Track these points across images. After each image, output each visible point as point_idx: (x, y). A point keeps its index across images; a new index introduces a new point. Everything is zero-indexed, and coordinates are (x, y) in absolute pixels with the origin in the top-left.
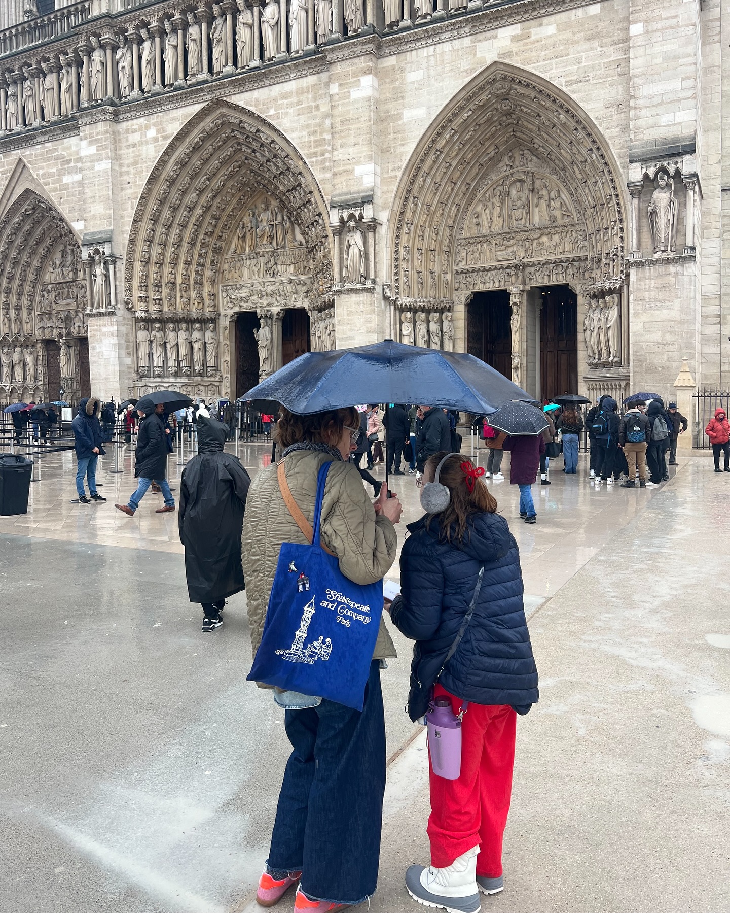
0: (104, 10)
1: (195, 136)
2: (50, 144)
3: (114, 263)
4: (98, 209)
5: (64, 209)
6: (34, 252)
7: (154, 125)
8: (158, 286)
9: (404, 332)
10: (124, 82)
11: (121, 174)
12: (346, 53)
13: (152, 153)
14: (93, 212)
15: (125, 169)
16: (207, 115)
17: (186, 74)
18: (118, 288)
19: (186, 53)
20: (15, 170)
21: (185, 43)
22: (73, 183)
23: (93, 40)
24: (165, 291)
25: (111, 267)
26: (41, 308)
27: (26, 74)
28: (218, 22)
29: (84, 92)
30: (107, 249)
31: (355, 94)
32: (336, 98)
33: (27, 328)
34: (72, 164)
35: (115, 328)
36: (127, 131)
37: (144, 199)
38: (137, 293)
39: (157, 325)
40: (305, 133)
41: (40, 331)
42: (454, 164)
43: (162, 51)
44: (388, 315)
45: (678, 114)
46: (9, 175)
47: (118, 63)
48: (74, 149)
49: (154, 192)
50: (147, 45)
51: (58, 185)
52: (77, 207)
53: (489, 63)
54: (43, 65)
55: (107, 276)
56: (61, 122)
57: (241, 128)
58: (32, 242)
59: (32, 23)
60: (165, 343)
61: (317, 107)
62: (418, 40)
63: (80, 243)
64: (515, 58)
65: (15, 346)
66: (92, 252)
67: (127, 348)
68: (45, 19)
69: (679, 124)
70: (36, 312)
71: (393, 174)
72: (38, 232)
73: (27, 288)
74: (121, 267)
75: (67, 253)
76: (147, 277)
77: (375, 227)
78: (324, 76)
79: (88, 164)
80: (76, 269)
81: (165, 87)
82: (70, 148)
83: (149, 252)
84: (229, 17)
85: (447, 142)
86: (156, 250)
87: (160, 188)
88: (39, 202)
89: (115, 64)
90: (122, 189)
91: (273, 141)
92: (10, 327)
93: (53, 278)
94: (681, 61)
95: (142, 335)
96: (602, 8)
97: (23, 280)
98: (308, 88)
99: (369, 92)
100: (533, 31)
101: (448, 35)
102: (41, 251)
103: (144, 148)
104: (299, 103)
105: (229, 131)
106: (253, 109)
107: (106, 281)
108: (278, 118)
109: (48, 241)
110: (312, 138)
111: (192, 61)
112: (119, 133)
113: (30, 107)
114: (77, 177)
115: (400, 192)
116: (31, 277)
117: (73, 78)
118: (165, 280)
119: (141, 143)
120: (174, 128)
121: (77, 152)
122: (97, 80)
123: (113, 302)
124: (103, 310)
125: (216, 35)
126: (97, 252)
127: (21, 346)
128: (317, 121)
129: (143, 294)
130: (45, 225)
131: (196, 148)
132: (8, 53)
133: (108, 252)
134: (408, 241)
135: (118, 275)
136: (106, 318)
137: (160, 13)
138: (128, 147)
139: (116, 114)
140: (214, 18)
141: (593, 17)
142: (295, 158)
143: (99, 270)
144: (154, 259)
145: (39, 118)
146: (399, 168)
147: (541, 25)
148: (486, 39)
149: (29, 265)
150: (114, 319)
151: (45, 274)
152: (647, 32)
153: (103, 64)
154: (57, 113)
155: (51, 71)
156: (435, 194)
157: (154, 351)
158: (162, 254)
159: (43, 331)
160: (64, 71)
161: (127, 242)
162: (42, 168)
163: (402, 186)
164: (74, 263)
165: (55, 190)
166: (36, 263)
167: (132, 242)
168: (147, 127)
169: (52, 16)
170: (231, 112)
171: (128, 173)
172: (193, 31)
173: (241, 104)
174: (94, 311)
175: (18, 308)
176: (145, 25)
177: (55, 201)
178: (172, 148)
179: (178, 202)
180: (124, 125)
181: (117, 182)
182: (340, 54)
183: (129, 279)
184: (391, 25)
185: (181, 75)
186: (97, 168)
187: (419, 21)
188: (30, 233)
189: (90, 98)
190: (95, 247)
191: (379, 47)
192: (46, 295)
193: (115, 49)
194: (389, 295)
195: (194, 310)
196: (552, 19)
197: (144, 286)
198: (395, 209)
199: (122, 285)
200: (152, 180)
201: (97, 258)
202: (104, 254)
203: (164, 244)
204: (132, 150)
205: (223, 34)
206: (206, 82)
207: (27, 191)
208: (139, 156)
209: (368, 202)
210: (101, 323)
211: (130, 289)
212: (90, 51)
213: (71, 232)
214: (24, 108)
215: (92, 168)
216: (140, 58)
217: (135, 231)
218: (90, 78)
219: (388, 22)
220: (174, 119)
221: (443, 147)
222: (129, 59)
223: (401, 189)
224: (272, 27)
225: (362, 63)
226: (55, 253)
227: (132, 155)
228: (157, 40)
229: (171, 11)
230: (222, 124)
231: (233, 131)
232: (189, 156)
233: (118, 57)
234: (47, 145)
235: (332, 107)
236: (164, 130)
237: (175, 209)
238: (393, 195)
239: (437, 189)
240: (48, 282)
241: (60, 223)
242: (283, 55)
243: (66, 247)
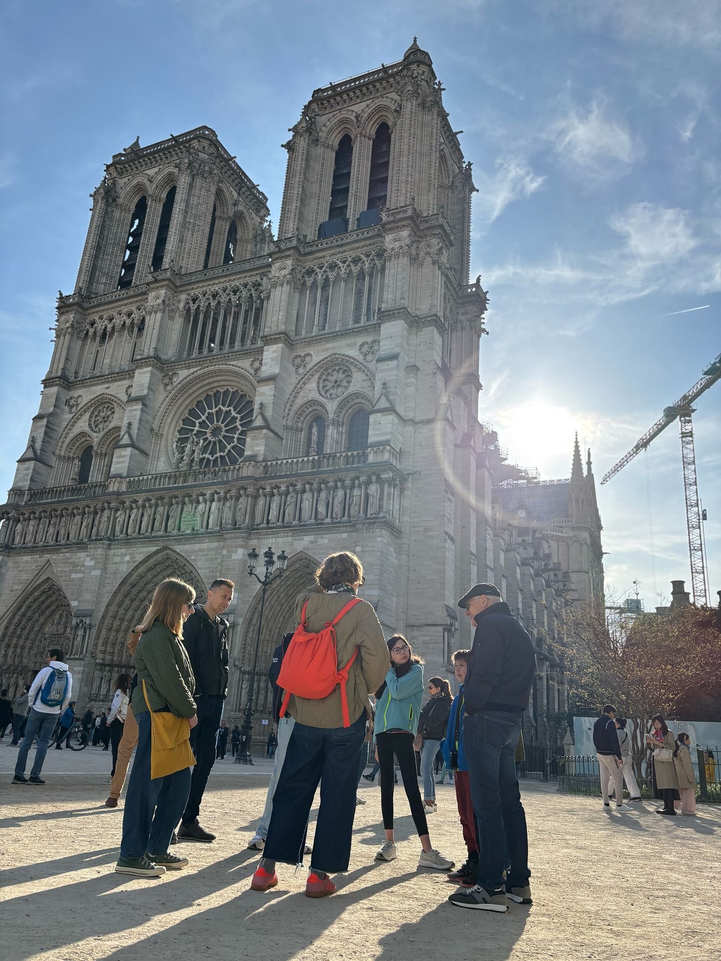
0: (115, 489)
1: (151, 562)
2: (69, 554)
3: (90, 629)
4: (87, 596)
5: (68, 593)
6: (43, 613)
7: (129, 554)
8: (114, 644)
9: (243, 687)
10: (118, 529)
11: (106, 578)
12: (233, 535)
13: (125, 569)
14: (84, 598)
15: (108, 575)
16: (159, 553)
17: (152, 530)
18: (89, 644)
19: (154, 520)
20: (44, 566)
21: (155, 514)
22: (77, 578)
23: (106, 505)
24: (117, 648)
25: (88, 631)
26: (37, 649)
27: (64, 514)
28: (175, 506)
29: (95, 529)
30: (87, 621)
31: (235, 557)
32: (225, 557)
33: (25, 661)
34: (79, 568)
35: (82, 668)
36: (114, 555)
37: (115, 594)
38: (100, 648)
39: (108, 668)
40: (207, 571)
41: (33, 664)
42: (282, 595)
43: (142, 515)
44: (235, 675)
45: (372, 591)
46: (40, 568)
47: (117, 518)
48: (82, 559)
49: (122, 590)
50: (134, 511)
51: (67, 578)
52: (76, 592)
53: (298, 551)
54: (75, 511)
55: (84, 637)
56: (77, 544)
57: (176, 561)
58: (43, 607)
59: (74, 487)
60: (110, 680)
61: (216, 559)
62: (268, 534)
63: (73, 614)
64: (310, 551)
65: (14, 673)
66: (78, 621)
67: (86, 681)
68: (82, 486)
69: (373, 595)
70: (33, 652)
71: (248, 599)
72: (48, 602)
73: (32, 636)
74: (94, 631)
75: (63, 616)
76: (108, 638)
77: (234, 626)
78: (222, 543)
79: (88, 571)
80: (66, 627)
81: (140, 534)
82: (80, 558)
83: (112, 624)
84: (180, 506)
85: (278, 585)
86: (117, 622)
87: (126, 587)
88: (54, 585)
89: (115, 519)
90: (104, 586)
91: (192, 572)
92: (14, 660)
93: (50, 631)
94: (375, 567)
95: (97, 674)
96: (348, 536)
97: (31, 630)
98: (213, 548)
99: (241, 557)
100: (319, 540)
101: (282, 535)
102: (47, 613)
103: (121, 565)
104: (207, 555)
105: (170, 562)
106: (184, 554)
107: (83, 639)
108: (195, 561)
109: (53, 607)
110: (211, 574)
111: (157, 524)
112: (109, 555)
113: (62, 532)
114: (81, 575)
115: (250, 608)
116: (37, 628)
117: (90, 520)
118: (119, 641)
119: (120, 563)
120: (140, 558)
121: (83, 562)
122: (103, 526)
123: (84, 653)
124: (77, 657)
125: (172, 513)
126: (82, 621)
127: (18, 673)
128: (215, 566)
129: (103, 648)
130: (53, 598)
131: (150, 569)
132: (56, 499)
133: (88, 622)
134: (253, 634)
135: (91, 636)
136: (78, 661)
137: (145, 497)
138: (113, 564)
139: (109, 545)
140: (173, 505)
141: (344, 539)
142: (201, 583)
143: (80, 632)
144: (114, 628)
145: (66, 538)
146: (251, 596)
147: (322, 538)
148: (298, 540)
149: (37, 621)
150: (82, 662)
151: (46, 628)
152: (362, 551)
153: (109, 518)
154: (77, 538)
155: (79, 514)
156: (271, 611)
157: (103, 685)
158: (120, 626)
159: (35, 665)
160: (86, 516)
161: (100, 617)
162: (61, 567)
163: (252, 605)
164: (66, 623)
165: (65, 581)
166: (42, 620)
167: (104, 617)
168: (126, 555)
169: (86, 485)
170: (173, 553)
171: (109, 578)
172: (160, 509)
173: (178, 551)
174: (72, 657)
175: (23, 648)
176: (136, 502)
177: (64, 588)
178: (137, 567)
179: (135, 597)
180: (112, 552)
181: (102, 583)
182: (229, 536)
183: (97, 638)
184: (258, 525)
185: (149, 530)
186: (92, 573)
187: (270, 525)
188: (43, 602)
189: (97, 535)
190: (81, 618)
191: (250, 534)
192: (43, 641)
193: (117, 510)
194: (237, 664)
195: (133, 661)
196: (327, 536)
197: (105, 644)
198: (247, 617)
199: (92, 642)
200: (123, 583)
201: (81, 625)
202: (85, 623)
203: (122, 620)
204: (114, 565)
205: (175, 514)
206: (162, 537)
207: (48, 579)
208: (118, 569)
209: (232, 613)
210: (74, 664)
211: (96, 645)
212: (103, 510)
213: (68, 605)
214: (58, 532)
215: (90, 573)
216: (130, 517)
217: (106, 611)
218: (99, 524)
219: (256, 524)
220: (141, 553)
221: (276, 588)
222: (123, 517)
223: (251, 607)
224: (201, 515)
225: (240, 542)
226: (55, 615)
227: (114, 568)
228: (141, 510)
229: (151, 497)
230: (167, 558)
231: (172, 562)
232: (146, 573)
233: (117, 516)
234: (67, 554)
235: (222, 561)
236: (134, 557)
237: (132, 600)
238: (247, 610)
239: (272, 608)
240: (46, 633)
241: (63, 599)
242: (203, 530)
243: (63, 611)
